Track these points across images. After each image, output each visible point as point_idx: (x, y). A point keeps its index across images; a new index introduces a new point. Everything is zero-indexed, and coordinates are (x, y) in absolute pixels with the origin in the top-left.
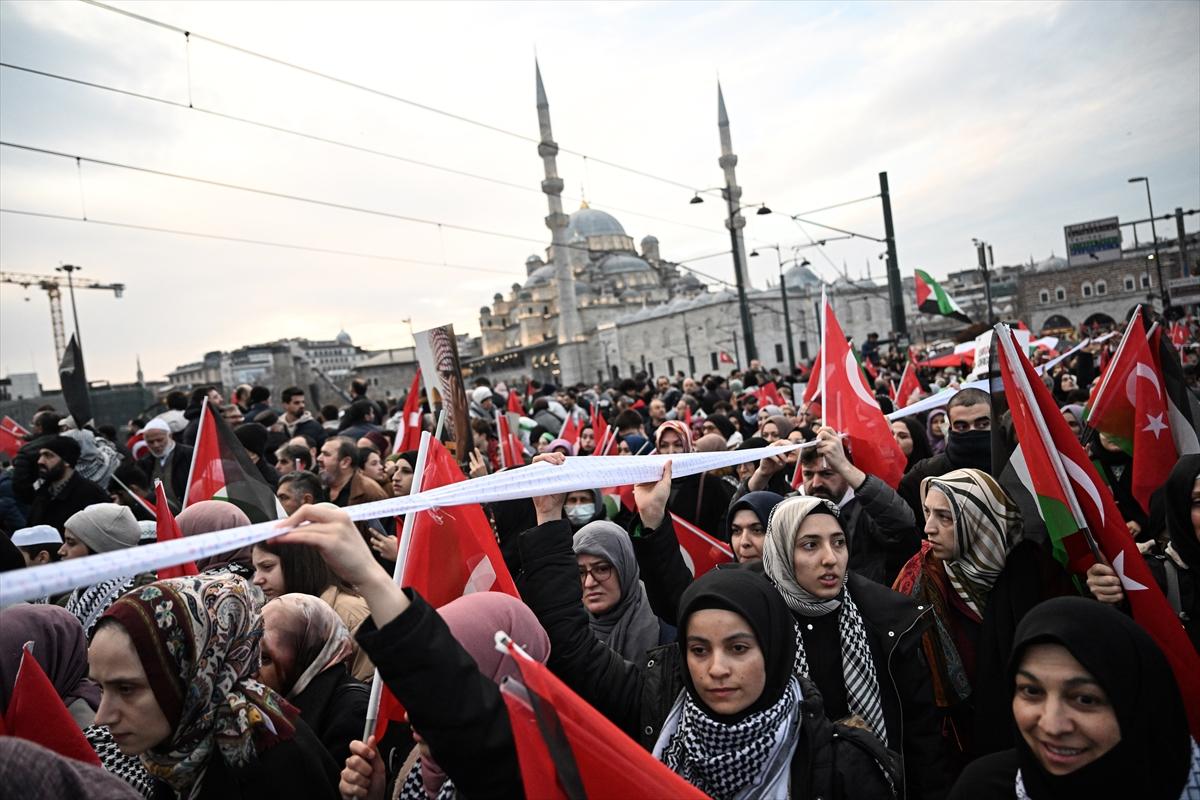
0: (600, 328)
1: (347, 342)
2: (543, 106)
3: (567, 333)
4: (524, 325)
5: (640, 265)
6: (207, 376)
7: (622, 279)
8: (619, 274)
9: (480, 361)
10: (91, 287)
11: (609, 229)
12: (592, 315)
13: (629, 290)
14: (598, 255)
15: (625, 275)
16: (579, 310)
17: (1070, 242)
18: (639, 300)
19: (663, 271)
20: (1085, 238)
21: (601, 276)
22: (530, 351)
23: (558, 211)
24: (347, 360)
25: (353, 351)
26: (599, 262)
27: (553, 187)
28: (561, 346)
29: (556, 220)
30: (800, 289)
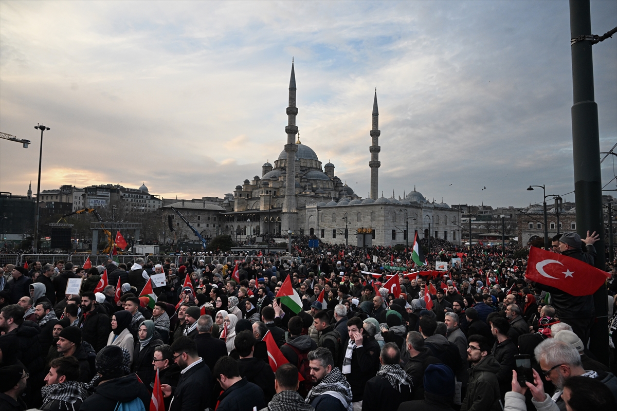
0: (307, 207)
1: (146, 192)
2: (293, 89)
3: (289, 206)
4: (262, 199)
5: (324, 177)
6: (61, 199)
7: (316, 184)
8: (315, 181)
9: (232, 214)
10: (11, 139)
11: (311, 157)
12: (302, 200)
13: (320, 190)
14: (304, 169)
15: (318, 182)
16: (296, 196)
18: (325, 195)
19: (336, 182)
21: (306, 180)
22: (264, 213)
23: (293, 143)
24: (145, 201)
25: (149, 197)
26: (306, 172)
27: (292, 130)
28: (284, 213)
29: (291, 147)
30: (416, 203)
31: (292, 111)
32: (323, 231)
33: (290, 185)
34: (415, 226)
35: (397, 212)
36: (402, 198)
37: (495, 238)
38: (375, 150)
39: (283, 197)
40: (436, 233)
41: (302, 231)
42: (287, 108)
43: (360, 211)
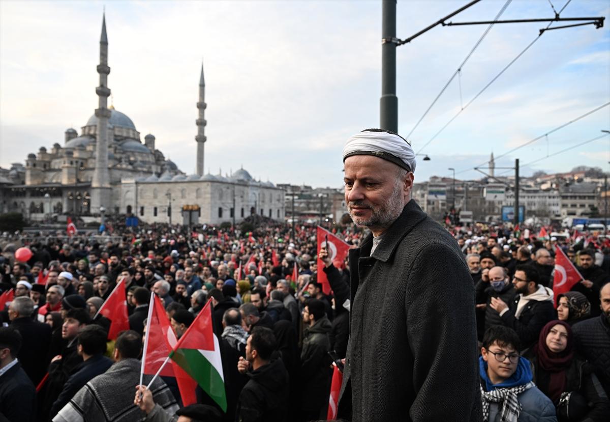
0: (123, 181)
2: (104, 43)
3: (101, 180)
4: (65, 171)
5: (143, 149)
7: (134, 156)
8: (133, 152)
9: (22, 188)
11: (127, 125)
12: (117, 174)
13: (139, 163)
14: (119, 138)
15: (136, 154)
16: (109, 169)
18: (144, 169)
19: (157, 156)
21: (122, 151)
22: (67, 188)
23: (105, 107)
26: (120, 143)
27: (103, 92)
28: (94, 188)
29: (103, 113)
30: (244, 181)
31: (104, 70)
32: (142, 208)
33: (101, 156)
34: (241, 204)
35: (224, 190)
36: (229, 175)
37: (313, 215)
38: (201, 123)
39: (93, 169)
40: (262, 211)
41: (117, 209)
42: (98, 66)
43: (185, 188)
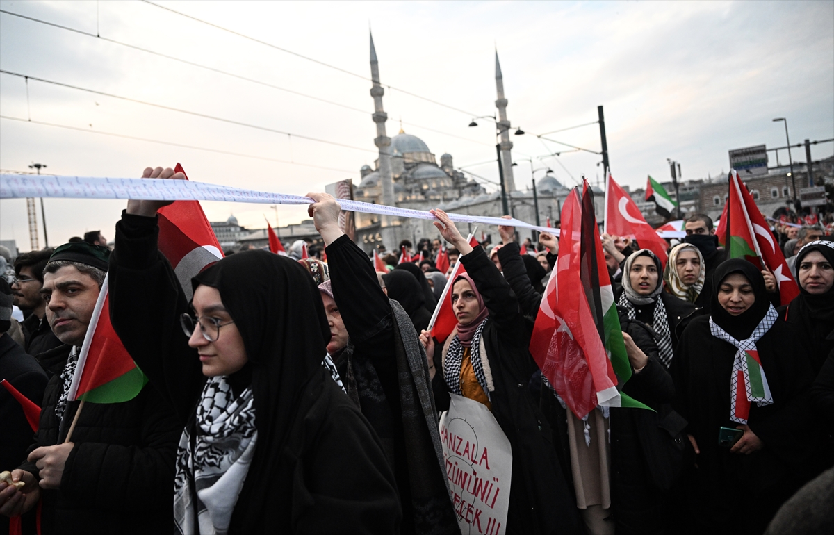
1: (235, 223)
2: (374, 62)
5: (439, 173)
7: (427, 183)
8: (425, 179)
11: (418, 148)
13: (431, 191)
14: (410, 166)
15: (429, 180)
16: (397, 203)
17: (732, 161)
18: (438, 197)
19: (455, 178)
20: (743, 159)
21: (412, 180)
22: (362, 231)
23: (383, 134)
24: (234, 236)
25: (238, 229)
26: (411, 170)
27: (380, 118)
28: (383, 228)
29: (383, 141)
30: (549, 192)
31: (377, 93)
38: (504, 127)
